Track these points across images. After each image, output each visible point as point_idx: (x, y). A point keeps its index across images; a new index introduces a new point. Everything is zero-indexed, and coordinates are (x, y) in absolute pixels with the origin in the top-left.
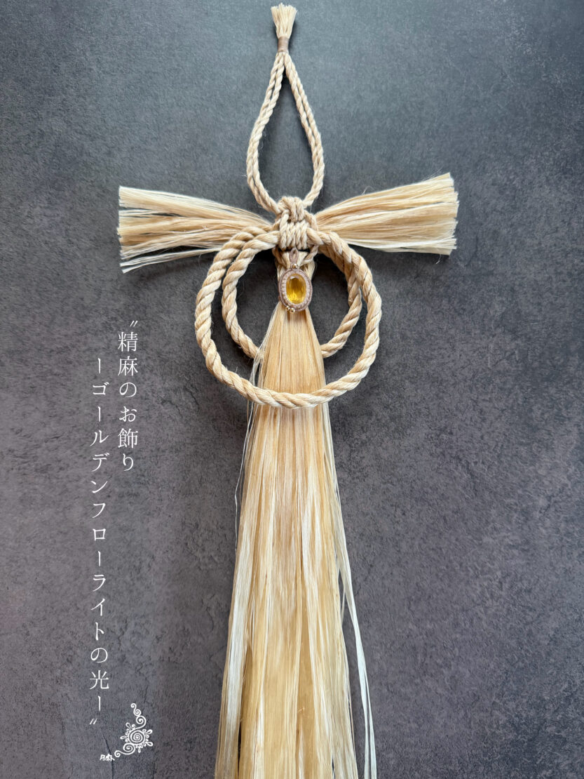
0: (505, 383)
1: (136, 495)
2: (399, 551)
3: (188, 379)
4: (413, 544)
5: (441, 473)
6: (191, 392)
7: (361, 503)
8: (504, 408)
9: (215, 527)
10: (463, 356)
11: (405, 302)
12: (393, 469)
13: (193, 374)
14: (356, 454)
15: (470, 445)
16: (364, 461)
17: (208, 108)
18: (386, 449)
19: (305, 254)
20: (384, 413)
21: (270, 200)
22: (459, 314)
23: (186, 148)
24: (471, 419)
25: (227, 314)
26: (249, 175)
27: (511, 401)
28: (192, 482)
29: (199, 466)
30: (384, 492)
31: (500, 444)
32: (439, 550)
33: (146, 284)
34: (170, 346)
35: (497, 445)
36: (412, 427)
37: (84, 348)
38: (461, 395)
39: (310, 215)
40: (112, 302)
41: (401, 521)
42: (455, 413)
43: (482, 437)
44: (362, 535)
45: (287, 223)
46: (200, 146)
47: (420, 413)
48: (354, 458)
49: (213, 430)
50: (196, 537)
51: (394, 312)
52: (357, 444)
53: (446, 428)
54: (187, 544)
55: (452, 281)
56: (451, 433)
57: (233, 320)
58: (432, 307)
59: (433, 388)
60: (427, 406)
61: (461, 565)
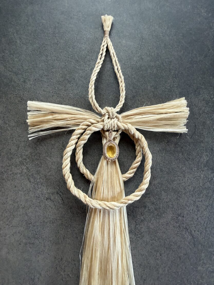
0: (208, 193)
1: (33, 244)
2: (158, 273)
3: (59, 188)
4: (165, 270)
5: (178, 236)
6: (60, 195)
7: (140, 250)
8: (208, 205)
9: (70, 260)
10: (189, 180)
11: (162, 154)
12: (156, 233)
13: (61, 186)
14: (138, 226)
15: (192, 223)
16: (142, 229)
17: (71, 62)
18: (153, 224)
19: (116, 133)
20: (152, 206)
21: (100, 109)
22: (187, 160)
23: (60, 80)
24: (193, 210)
25: (78, 160)
26: (90, 96)
27: (211, 202)
28: (60, 238)
29: (63, 230)
30: (152, 244)
31: (206, 222)
32: (177, 273)
33: (41, 143)
34: (51, 172)
35: (205, 223)
36: (165, 213)
37: (10, 173)
38: (188, 198)
39: (118, 115)
40: (25, 151)
41: (159, 258)
42: (185, 207)
43: (198, 219)
44: (140, 265)
45: (107, 119)
46: (67, 79)
47: (169, 207)
48: (137, 228)
49: (70, 213)
50: (61, 265)
51: (157, 159)
52: (139, 221)
53: (181, 214)
54: (57, 268)
55: (184, 145)
56: (183, 217)
57: (81, 163)
58: (175, 157)
59: (175, 195)
60: (172, 204)
61: (187, 280)
